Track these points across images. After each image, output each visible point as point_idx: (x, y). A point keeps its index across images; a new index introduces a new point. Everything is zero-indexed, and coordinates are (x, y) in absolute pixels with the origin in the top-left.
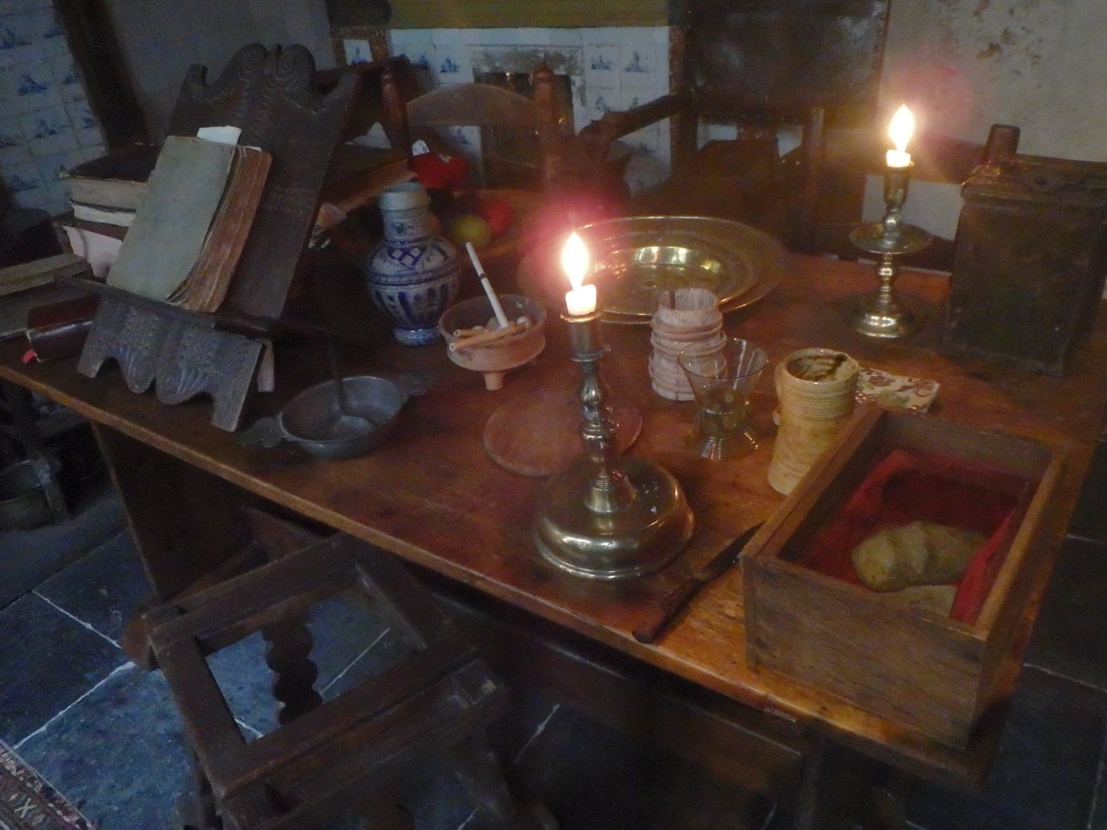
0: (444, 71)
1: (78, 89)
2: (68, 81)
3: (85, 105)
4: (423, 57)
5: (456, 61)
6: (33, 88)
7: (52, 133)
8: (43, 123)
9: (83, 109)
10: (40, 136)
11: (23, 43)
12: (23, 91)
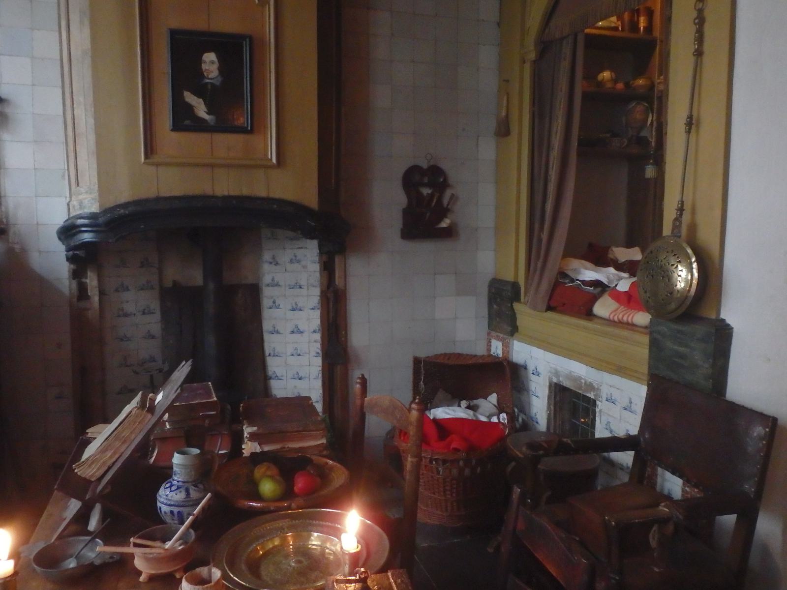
0: (533, 374)
1: (318, 336)
2: (314, 332)
3: (319, 345)
4: (526, 362)
5: (540, 369)
6: (297, 331)
7: (299, 355)
8: (296, 349)
9: (317, 347)
10: (292, 355)
11: (301, 310)
12: (293, 332)
